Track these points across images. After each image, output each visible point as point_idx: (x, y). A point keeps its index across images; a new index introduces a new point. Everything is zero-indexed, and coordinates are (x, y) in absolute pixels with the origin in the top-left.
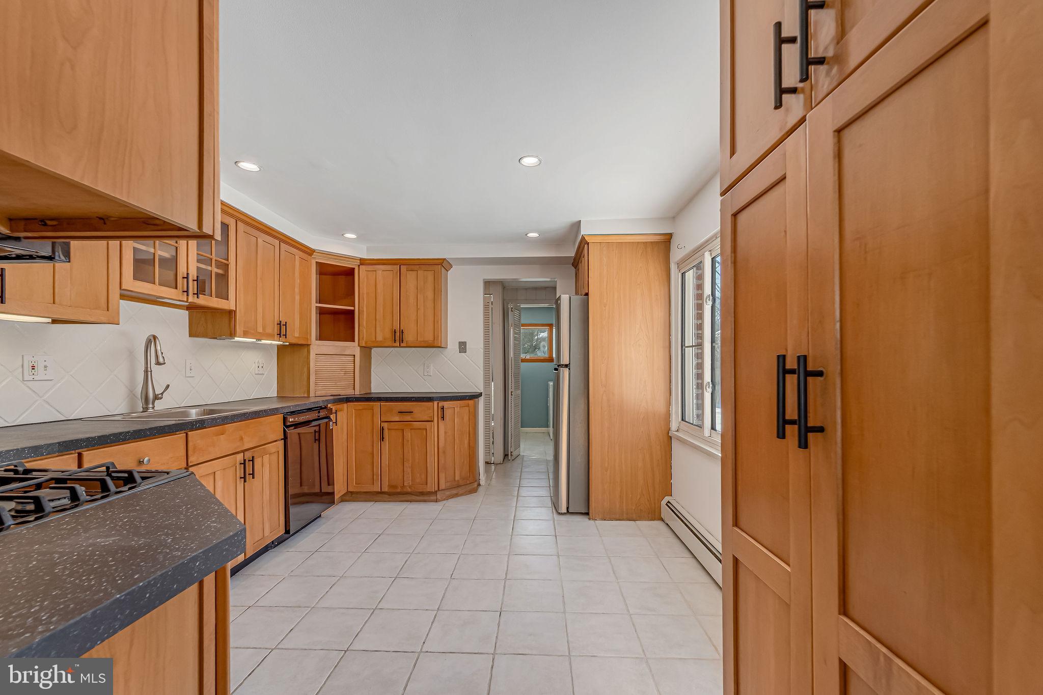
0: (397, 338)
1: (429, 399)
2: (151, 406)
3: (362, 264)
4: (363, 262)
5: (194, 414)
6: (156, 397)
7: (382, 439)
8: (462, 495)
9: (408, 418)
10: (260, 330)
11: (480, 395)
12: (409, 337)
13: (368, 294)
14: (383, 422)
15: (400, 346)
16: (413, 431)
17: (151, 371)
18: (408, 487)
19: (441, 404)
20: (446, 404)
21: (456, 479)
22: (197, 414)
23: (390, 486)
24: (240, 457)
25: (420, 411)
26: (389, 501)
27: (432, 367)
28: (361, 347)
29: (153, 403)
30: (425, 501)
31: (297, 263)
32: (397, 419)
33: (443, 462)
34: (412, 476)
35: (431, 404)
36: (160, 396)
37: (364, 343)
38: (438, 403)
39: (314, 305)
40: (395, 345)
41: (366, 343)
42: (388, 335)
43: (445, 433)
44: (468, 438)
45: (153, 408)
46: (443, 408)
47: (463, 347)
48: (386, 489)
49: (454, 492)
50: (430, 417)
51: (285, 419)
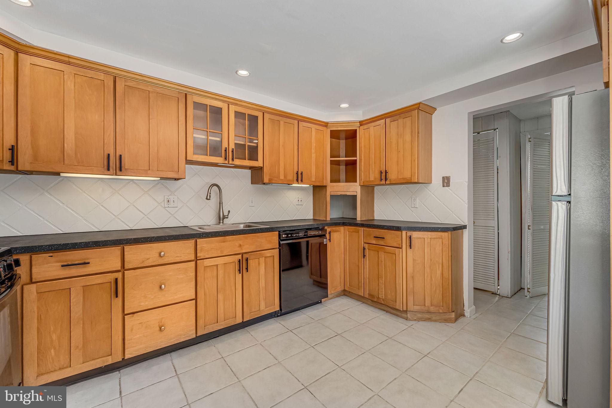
0: (383, 177)
1: (398, 229)
2: (221, 222)
3: (361, 125)
4: (361, 123)
5: (242, 227)
6: (224, 217)
7: (364, 256)
8: (435, 321)
9: (381, 242)
10: (282, 177)
11: (465, 227)
12: (392, 176)
13: (364, 146)
14: (366, 243)
15: (386, 184)
16: (385, 253)
17: (222, 203)
18: (382, 300)
19: (409, 233)
20: (415, 235)
21: (426, 305)
22: (244, 227)
23: (370, 295)
24: (240, 257)
25: (391, 237)
26: (372, 306)
27: (418, 200)
28: (361, 186)
29: (223, 220)
30: (397, 315)
31: (314, 133)
32: (374, 242)
33: (411, 286)
34: (385, 292)
35: (399, 232)
36: (227, 216)
37: (362, 182)
38: (406, 232)
39: (329, 159)
40: (382, 183)
41: (363, 183)
42: (378, 176)
43: (414, 260)
44: (440, 268)
45: (223, 223)
46: (410, 238)
47: (446, 182)
48: (367, 296)
49: (427, 316)
50: (398, 244)
51: (279, 235)
